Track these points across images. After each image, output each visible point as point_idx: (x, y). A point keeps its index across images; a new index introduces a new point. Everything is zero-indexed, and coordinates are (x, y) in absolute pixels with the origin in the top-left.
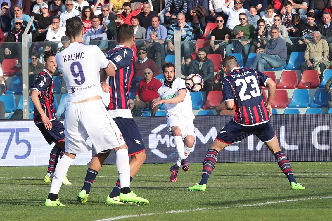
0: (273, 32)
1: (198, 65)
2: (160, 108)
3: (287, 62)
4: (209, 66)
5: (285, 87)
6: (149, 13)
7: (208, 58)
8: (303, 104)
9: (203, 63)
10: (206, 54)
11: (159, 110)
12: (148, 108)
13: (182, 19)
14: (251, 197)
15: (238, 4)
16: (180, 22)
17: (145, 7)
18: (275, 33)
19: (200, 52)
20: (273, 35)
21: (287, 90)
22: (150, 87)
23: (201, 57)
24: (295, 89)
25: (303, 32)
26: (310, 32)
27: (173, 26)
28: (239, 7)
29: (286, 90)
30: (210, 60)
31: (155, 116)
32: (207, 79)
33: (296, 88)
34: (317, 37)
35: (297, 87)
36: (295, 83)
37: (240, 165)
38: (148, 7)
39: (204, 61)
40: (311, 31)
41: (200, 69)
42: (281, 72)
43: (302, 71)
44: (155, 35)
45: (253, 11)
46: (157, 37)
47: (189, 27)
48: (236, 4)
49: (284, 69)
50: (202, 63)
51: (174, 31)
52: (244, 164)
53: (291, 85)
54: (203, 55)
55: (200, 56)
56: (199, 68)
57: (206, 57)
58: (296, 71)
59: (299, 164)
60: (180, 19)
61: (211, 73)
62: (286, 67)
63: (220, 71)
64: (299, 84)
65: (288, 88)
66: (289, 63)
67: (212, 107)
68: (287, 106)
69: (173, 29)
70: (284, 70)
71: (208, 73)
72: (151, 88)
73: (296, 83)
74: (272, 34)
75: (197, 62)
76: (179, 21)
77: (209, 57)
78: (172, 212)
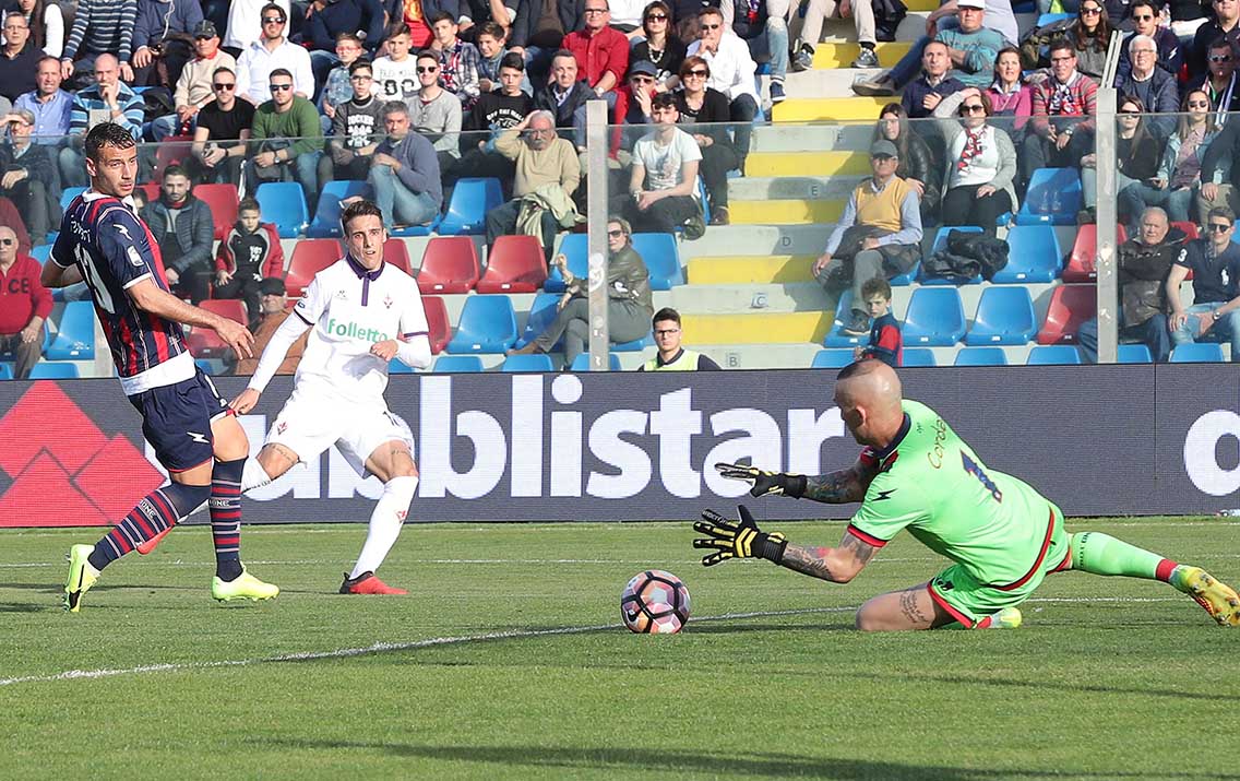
0: (392, 121)
1: (162, 216)
2: (44, 354)
3: (444, 209)
4: (198, 224)
5: (439, 287)
6: (23, 45)
7: (195, 198)
8: (493, 341)
9: (178, 212)
10: (189, 182)
11: (42, 360)
12: (6, 354)
13: (108, 72)
14: (327, 628)
15: (274, 24)
16: (103, 81)
17: (9, 27)
18: (399, 121)
19: (170, 176)
20: (393, 129)
21: (445, 297)
22: (14, 283)
23: (173, 194)
24: (467, 296)
25: (489, 117)
26: (510, 116)
27: (81, 96)
28: (275, 35)
29: (439, 298)
30: (201, 204)
31: (31, 377)
32: (190, 264)
33: (473, 293)
34: (542, 131)
35: (474, 287)
36: (468, 277)
37: (296, 532)
38: (19, 27)
39: (184, 205)
40: (513, 113)
41: (169, 230)
42: (425, 240)
43: (490, 238)
44: (25, 118)
45: (348, 48)
46: (31, 124)
47: (131, 96)
48: (269, 25)
49: (434, 230)
50: (175, 213)
51: (88, 113)
52: (310, 529)
53: (456, 281)
54: (180, 185)
55: (170, 190)
56: (165, 227)
57: (189, 193)
58: (471, 238)
59: (480, 528)
60: (102, 72)
61: (204, 246)
62: (442, 226)
63: (234, 232)
64: (480, 278)
65: (446, 291)
66: (448, 214)
67: (209, 351)
68: (445, 348)
69: (81, 105)
70: (434, 235)
71: (194, 245)
72: (16, 286)
73: (473, 276)
74: (390, 127)
75: (160, 207)
76: (99, 77)
77: (200, 192)
78: (76, 674)
